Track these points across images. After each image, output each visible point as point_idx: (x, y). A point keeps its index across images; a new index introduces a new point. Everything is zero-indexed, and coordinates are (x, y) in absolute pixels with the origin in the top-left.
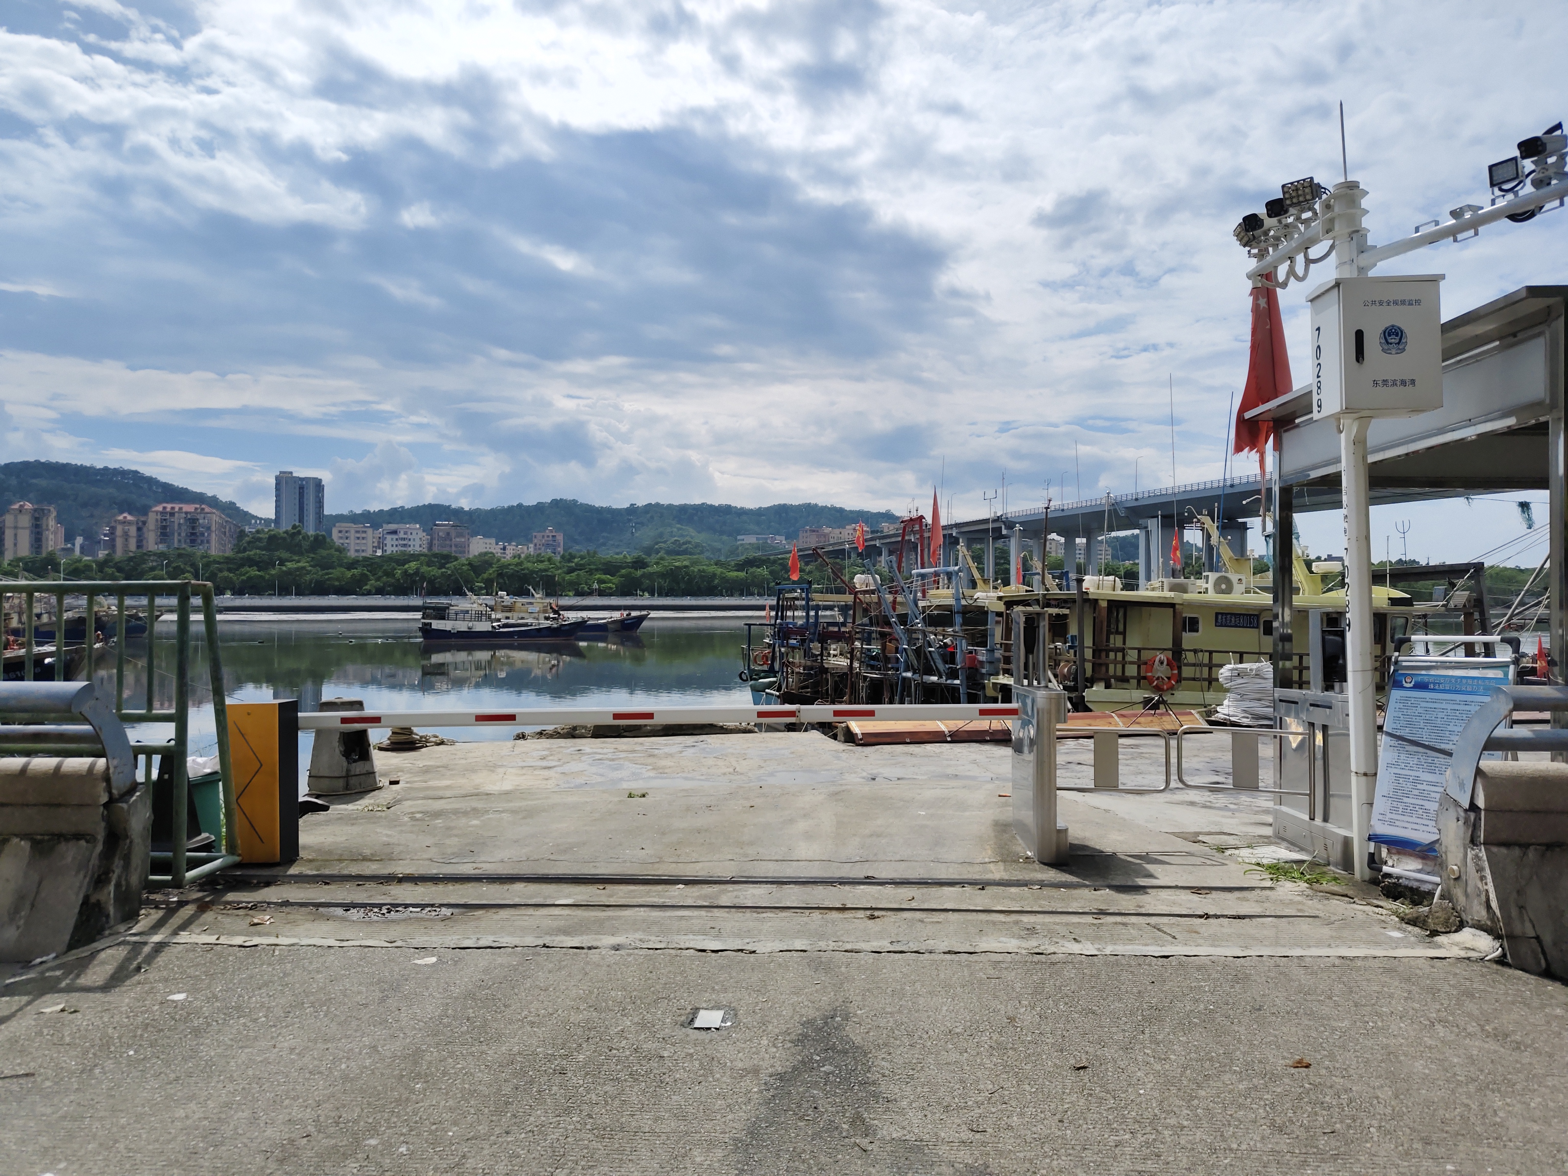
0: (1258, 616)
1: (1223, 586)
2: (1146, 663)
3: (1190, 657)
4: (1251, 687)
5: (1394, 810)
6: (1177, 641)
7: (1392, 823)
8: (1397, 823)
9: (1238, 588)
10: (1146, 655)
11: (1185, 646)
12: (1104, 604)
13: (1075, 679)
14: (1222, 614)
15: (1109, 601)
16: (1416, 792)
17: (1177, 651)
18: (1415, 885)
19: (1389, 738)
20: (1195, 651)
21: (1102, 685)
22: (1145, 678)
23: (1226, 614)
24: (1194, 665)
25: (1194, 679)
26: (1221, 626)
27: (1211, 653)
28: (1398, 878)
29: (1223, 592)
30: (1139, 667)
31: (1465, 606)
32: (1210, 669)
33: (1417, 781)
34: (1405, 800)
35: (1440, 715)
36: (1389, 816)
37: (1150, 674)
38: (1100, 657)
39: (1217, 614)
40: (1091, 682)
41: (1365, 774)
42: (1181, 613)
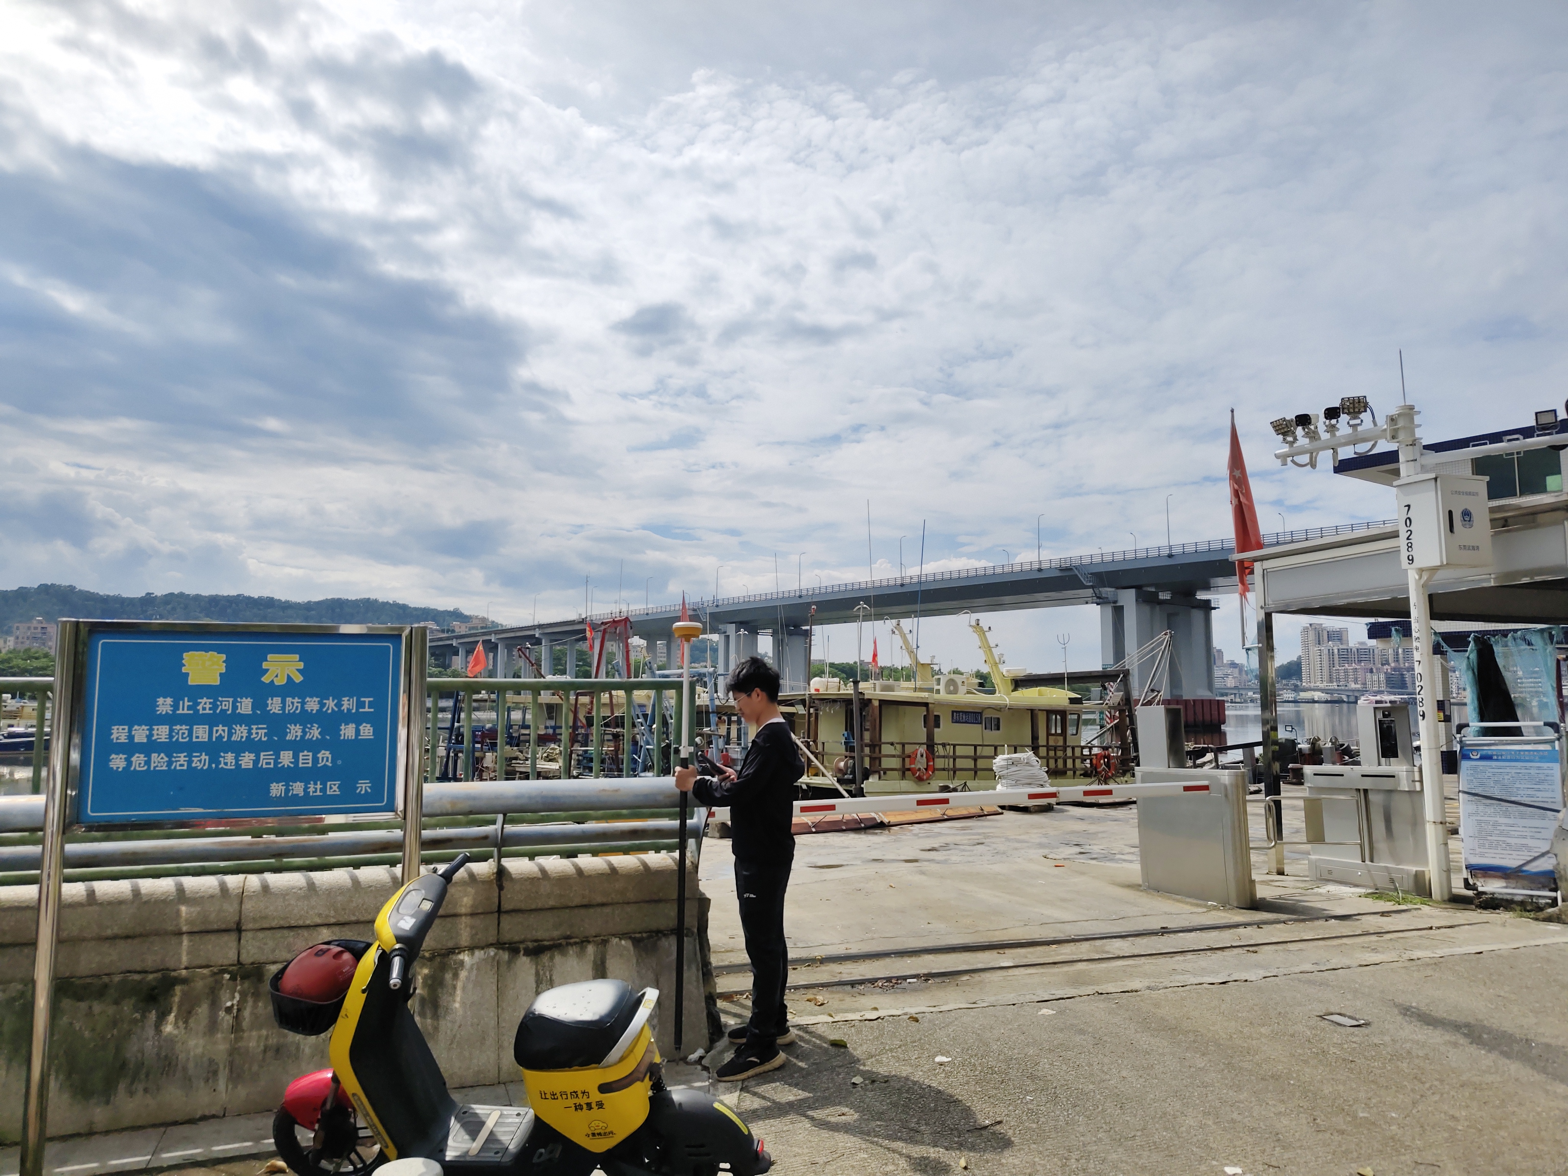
0: (981, 713)
1: (952, 688)
2: (909, 756)
3: (940, 751)
4: (1024, 773)
5: (1482, 846)
6: (930, 736)
7: (1482, 855)
8: (1486, 855)
9: (962, 689)
10: (909, 749)
11: (937, 740)
12: (876, 703)
13: (853, 772)
14: (957, 712)
15: (880, 701)
16: (1496, 832)
17: (931, 746)
18: (1509, 897)
19: (1466, 796)
20: (944, 745)
21: (877, 776)
22: (909, 769)
23: (959, 712)
24: (944, 757)
25: (944, 769)
26: (956, 722)
27: (954, 746)
28: (1493, 894)
29: (950, 693)
30: (904, 760)
31: (1119, 704)
32: (954, 760)
33: (1496, 824)
34: (1489, 838)
35: (1506, 777)
36: (1478, 850)
37: (913, 766)
38: (874, 752)
39: (953, 712)
40: (866, 776)
41: (1441, 823)
42: (933, 712)
